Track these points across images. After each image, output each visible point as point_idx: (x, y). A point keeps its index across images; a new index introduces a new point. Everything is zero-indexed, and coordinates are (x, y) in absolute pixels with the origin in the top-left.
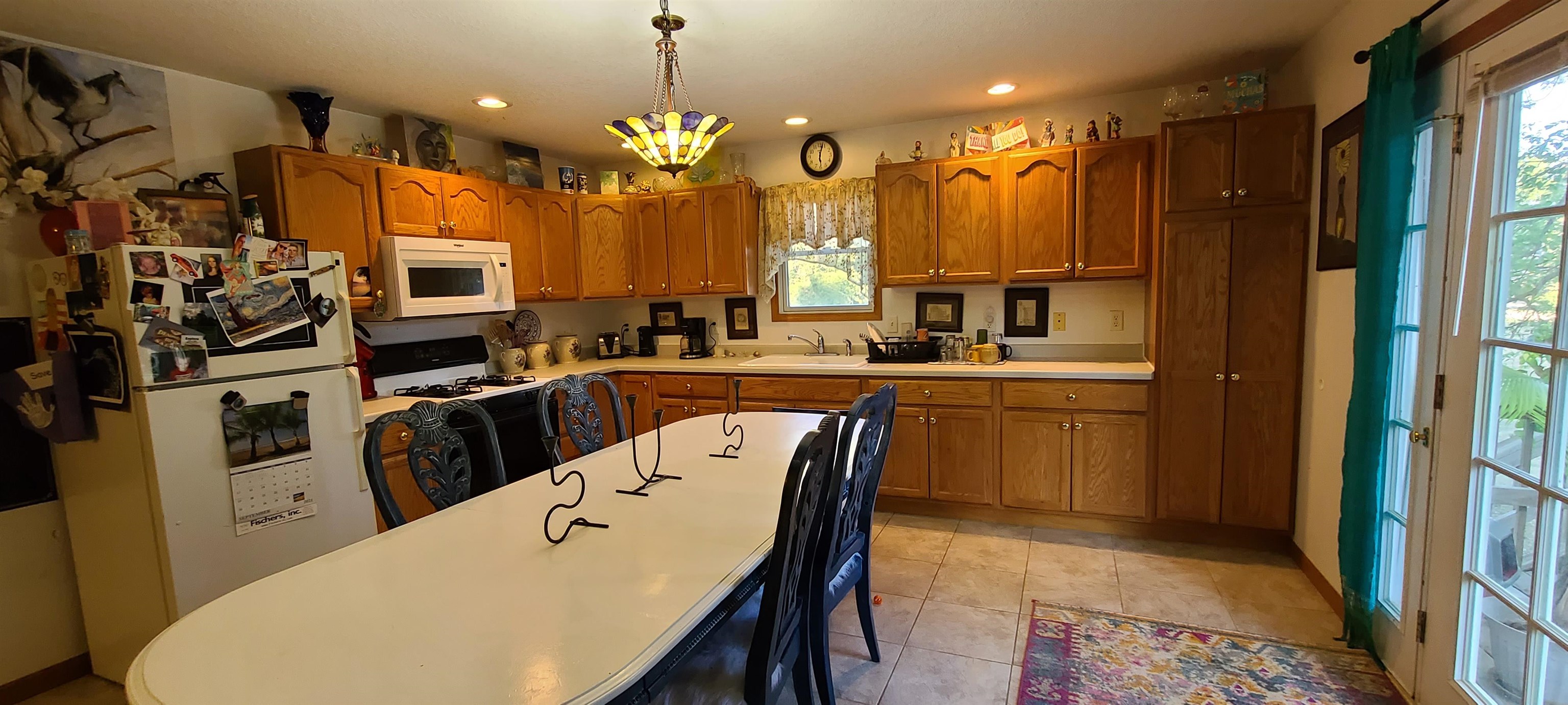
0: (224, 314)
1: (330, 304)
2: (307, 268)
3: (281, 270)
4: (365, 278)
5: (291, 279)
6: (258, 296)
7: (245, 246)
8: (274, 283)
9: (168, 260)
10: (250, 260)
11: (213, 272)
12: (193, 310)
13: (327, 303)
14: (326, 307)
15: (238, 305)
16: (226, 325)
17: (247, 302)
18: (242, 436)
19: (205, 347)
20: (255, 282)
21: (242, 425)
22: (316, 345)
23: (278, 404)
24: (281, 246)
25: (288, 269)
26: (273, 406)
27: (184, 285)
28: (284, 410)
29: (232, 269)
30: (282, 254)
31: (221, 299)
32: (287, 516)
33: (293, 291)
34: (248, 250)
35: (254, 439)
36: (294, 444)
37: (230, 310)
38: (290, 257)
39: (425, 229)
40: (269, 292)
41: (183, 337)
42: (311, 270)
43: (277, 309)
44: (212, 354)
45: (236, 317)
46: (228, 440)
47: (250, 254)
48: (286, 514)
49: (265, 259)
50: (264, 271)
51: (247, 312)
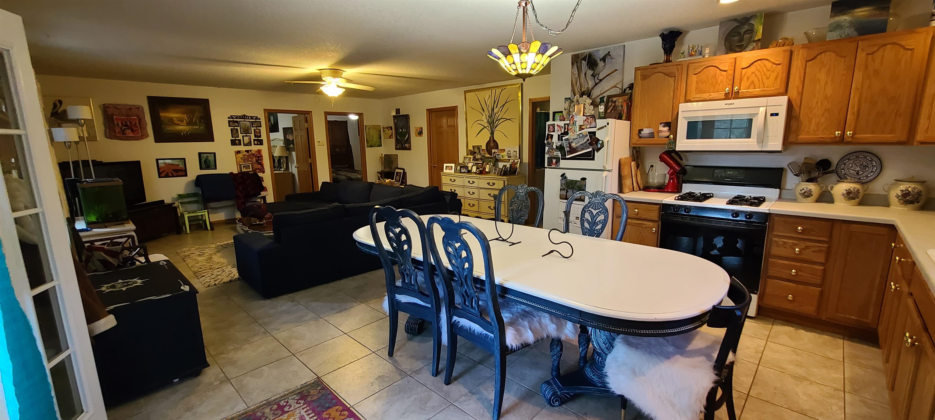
0: (567, 145)
1: (602, 143)
2: (596, 127)
3: (586, 128)
4: (668, 128)
5: (588, 132)
6: (578, 139)
7: (575, 120)
8: (583, 134)
9: (556, 126)
10: (577, 125)
11: (566, 130)
12: (559, 143)
13: (601, 142)
14: (600, 144)
15: (571, 142)
16: (567, 149)
17: (574, 141)
18: (564, 189)
19: (560, 157)
20: (578, 133)
21: (565, 185)
22: (594, 160)
23: (576, 181)
24: (588, 119)
25: (589, 128)
26: (575, 181)
27: (558, 135)
28: (578, 184)
29: (571, 129)
30: (588, 122)
31: (567, 140)
32: (573, 224)
33: (588, 137)
34: (576, 121)
35: (567, 192)
36: (579, 198)
37: (569, 144)
38: (590, 123)
39: (714, 95)
40: (581, 137)
41: (555, 152)
42: (597, 127)
43: (583, 144)
44: (562, 159)
45: (570, 146)
46: (561, 190)
47: (577, 123)
48: (573, 223)
49: (582, 124)
50: (581, 129)
51: (573, 145)
